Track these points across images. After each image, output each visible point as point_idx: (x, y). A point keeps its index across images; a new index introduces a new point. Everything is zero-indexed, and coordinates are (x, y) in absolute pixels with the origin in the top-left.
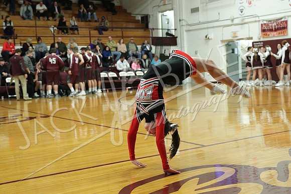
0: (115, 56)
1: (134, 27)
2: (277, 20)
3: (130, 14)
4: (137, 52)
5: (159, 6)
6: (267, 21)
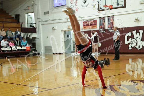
1: (10, 21)
2: (91, 20)
3: (8, 14)
4: (13, 36)
6: (86, 20)
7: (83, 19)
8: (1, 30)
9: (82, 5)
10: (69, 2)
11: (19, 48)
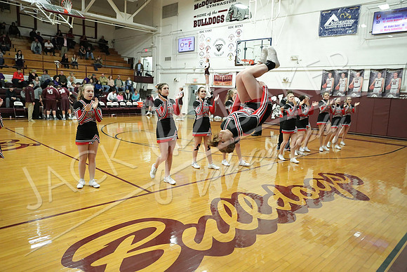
0: (105, 88)
1: (122, 66)
2: (226, 74)
3: (120, 56)
4: (122, 86)
5: (142, 52)
6: (218, 73)
7: (214, 71)
8: (109, 78)
9: (215, 54)
10: (199, 47)
11: (129, 103)
